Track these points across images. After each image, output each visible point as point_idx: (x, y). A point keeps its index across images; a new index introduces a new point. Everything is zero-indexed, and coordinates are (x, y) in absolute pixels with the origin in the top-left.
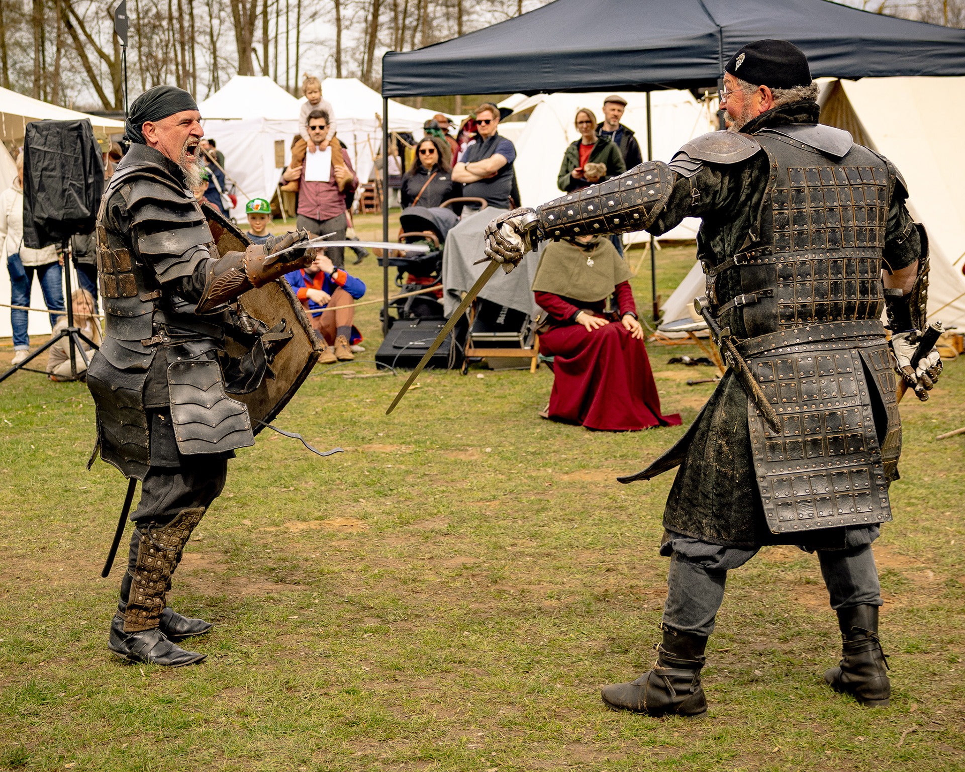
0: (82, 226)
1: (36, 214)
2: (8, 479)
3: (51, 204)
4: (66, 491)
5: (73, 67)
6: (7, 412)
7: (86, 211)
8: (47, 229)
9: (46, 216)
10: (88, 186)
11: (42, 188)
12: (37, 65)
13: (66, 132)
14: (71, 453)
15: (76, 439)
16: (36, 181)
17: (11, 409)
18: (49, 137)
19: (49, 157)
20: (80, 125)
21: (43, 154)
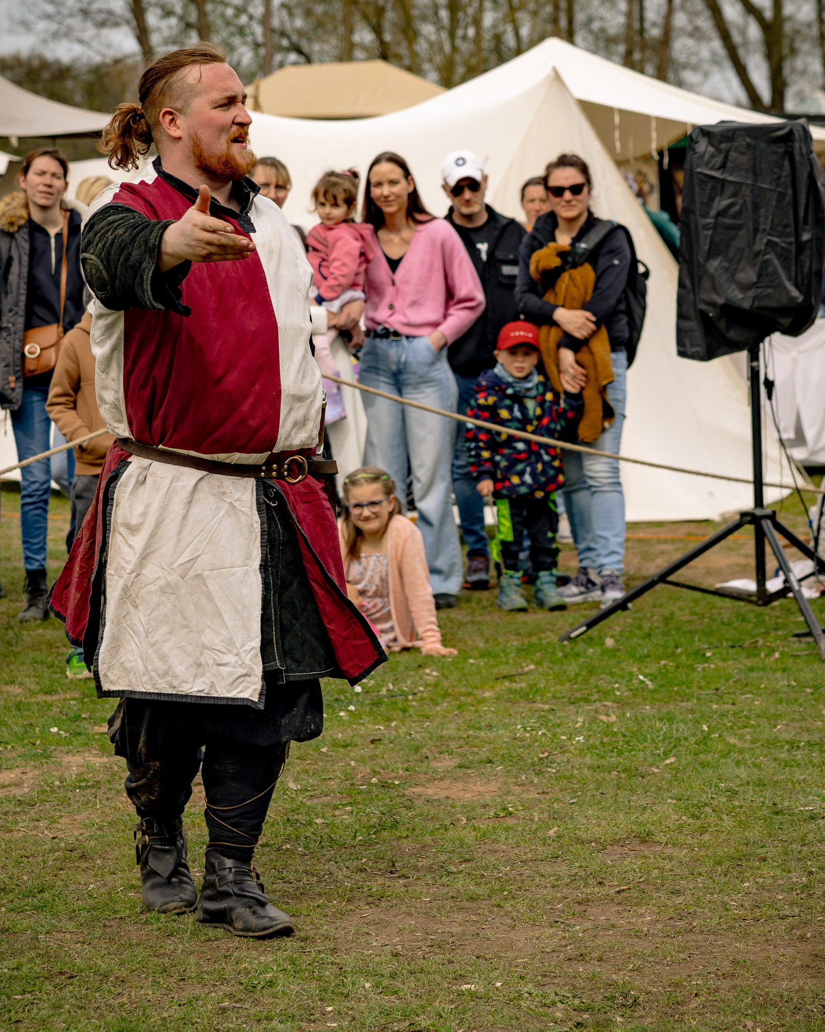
0: (785, 321)
1: (704, 296)
2: (664, 785)
3: (731, 280)
4: (777, 813)
5: (697, 29)
6: (641, 660)
7: (795, 293)
8: (722, 325)
9: (720, 301)
10: (800, 247)
11: (715, 249)
12: (629, 26)
13: (763, 145)
14: (772, 744)
15: (778, 717)
16: (706, 234)
17: (648, 656)
18: (733, 154)
19: (729, 190)
20: (789, 134)
21: (720, 185)
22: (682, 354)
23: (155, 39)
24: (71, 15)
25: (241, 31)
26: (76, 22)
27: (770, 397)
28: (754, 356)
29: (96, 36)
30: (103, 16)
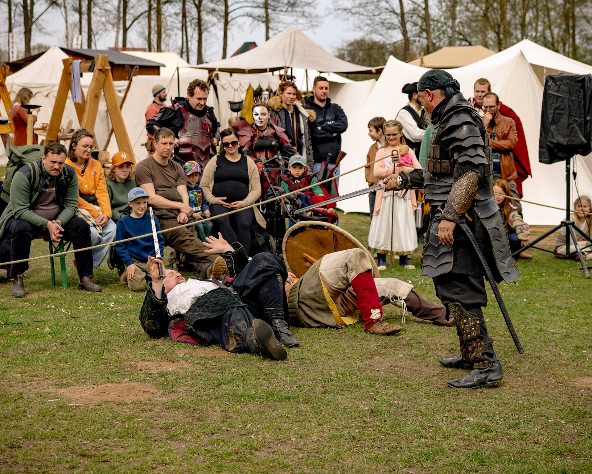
0: (581, 150)
1: (549, 140)
3: (559, 134)
7: (584, 139)
8: (556, 151)
9: (555, 142)
10: (586, 122)
11: (554, 122)
13: (573, 83)
14: (552, 307)
15: (559, 298)
16: (550, 116)
18: (562, 86)
19: (560, 100)
20: (584, 79)
21: (556, 98)
22: (540, 161)
23: (409, 34)
24: (377, 24)
25: (444, 32)
26: (379, 27)
27: (575, 178)
28: (568, 163)
29: (387, 33)
30: (390, 25)
